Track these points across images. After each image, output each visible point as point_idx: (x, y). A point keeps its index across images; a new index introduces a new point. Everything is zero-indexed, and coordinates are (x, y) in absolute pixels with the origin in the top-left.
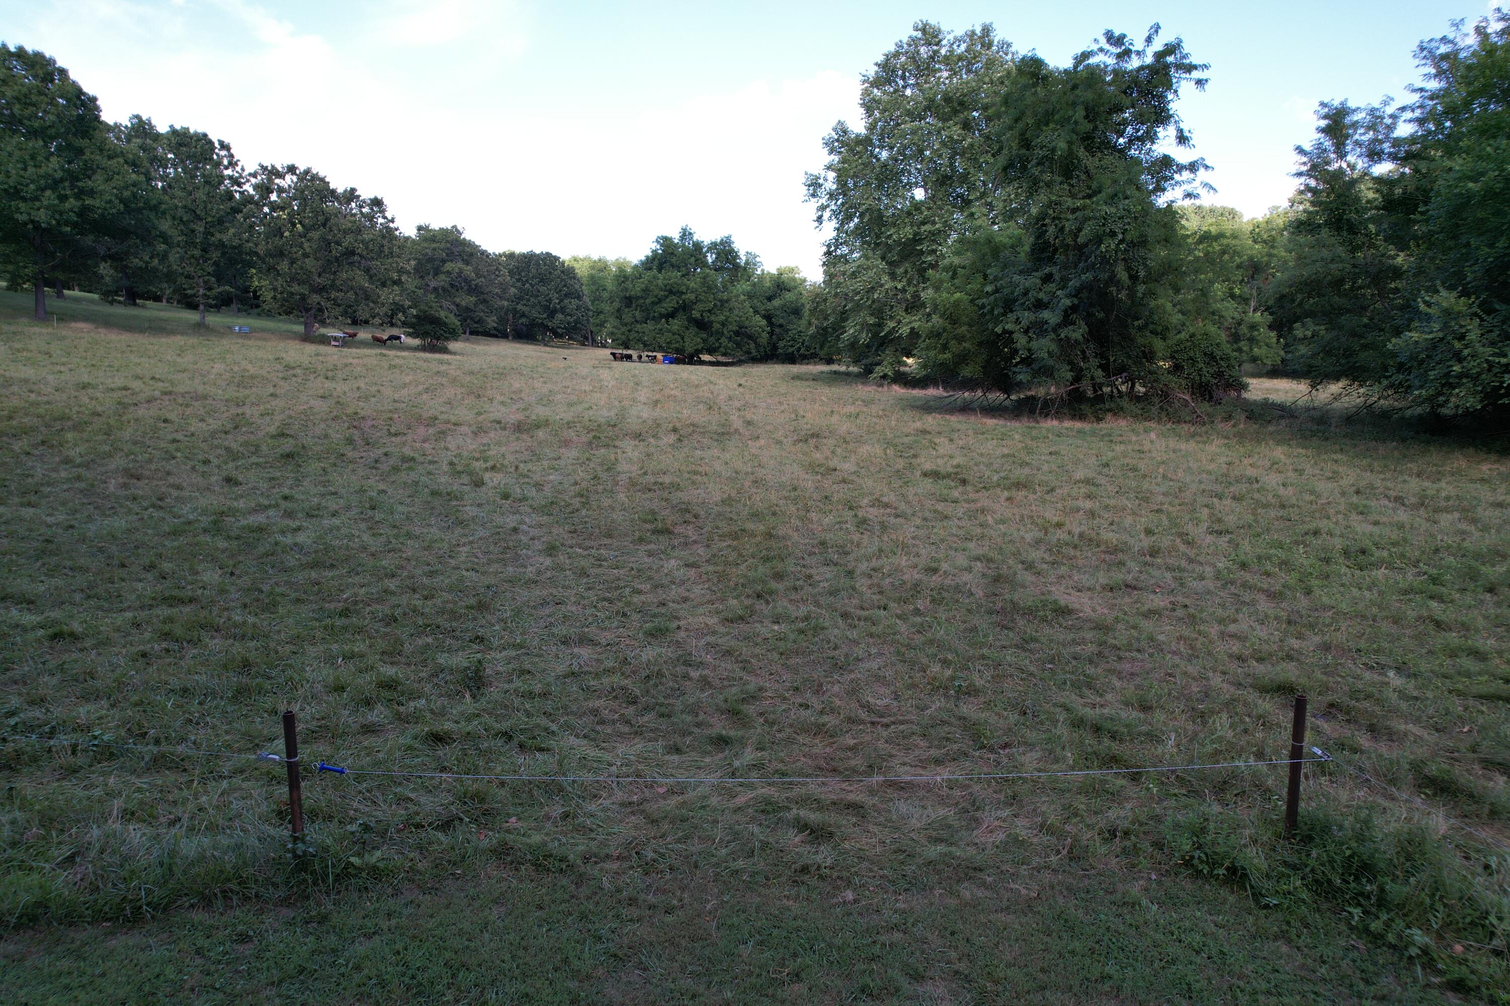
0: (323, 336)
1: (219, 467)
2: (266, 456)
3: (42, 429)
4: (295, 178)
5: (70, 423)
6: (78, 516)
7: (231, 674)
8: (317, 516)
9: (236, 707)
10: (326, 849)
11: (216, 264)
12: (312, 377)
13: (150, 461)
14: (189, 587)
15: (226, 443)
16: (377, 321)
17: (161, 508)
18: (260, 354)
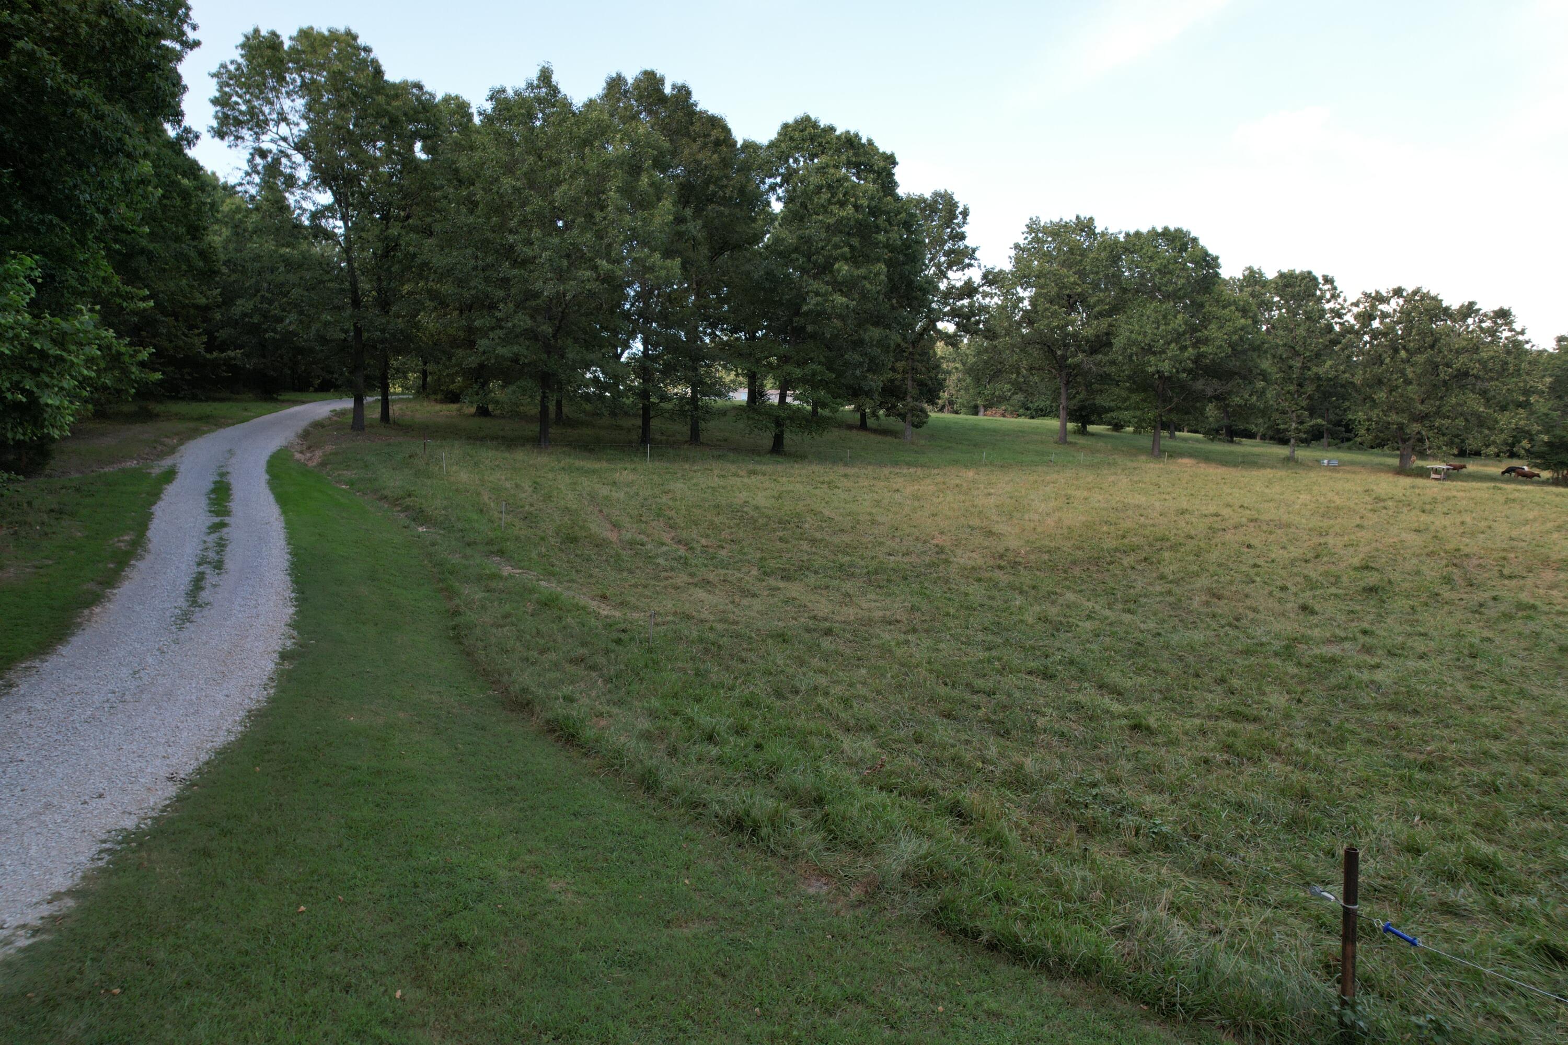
0: (1422, 468)
1: (1296, 594)
2: (1346, 588)
3: (1146, 548)
4: (1401, 301)
5: (1168, 544)
6: (1165, 626)
7: (1288, 801)
8: (1400, 656)
9: (1290, 837)
10: (1381, 1032)
11: (1310, 398)
12: (1405, 510)
13: (1231, 583)
14: (1255, 706)
15: (1306, 572)
16: (1492, 450)
17: (1237, 627)
18: (1348, 486)
